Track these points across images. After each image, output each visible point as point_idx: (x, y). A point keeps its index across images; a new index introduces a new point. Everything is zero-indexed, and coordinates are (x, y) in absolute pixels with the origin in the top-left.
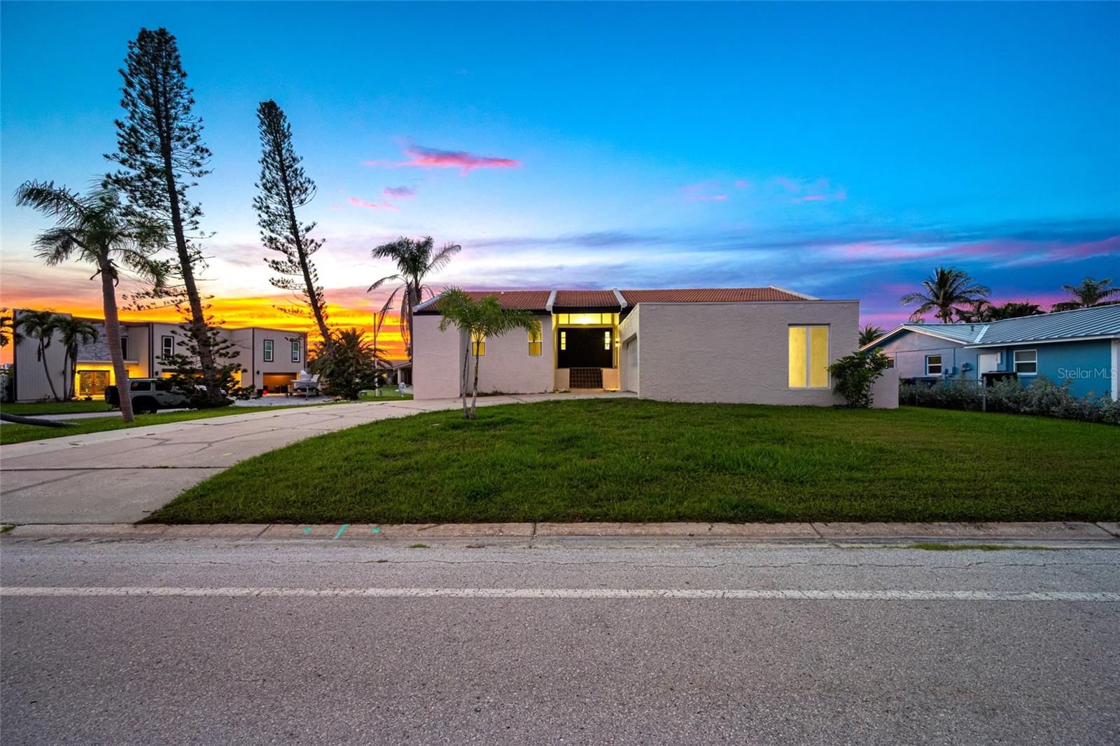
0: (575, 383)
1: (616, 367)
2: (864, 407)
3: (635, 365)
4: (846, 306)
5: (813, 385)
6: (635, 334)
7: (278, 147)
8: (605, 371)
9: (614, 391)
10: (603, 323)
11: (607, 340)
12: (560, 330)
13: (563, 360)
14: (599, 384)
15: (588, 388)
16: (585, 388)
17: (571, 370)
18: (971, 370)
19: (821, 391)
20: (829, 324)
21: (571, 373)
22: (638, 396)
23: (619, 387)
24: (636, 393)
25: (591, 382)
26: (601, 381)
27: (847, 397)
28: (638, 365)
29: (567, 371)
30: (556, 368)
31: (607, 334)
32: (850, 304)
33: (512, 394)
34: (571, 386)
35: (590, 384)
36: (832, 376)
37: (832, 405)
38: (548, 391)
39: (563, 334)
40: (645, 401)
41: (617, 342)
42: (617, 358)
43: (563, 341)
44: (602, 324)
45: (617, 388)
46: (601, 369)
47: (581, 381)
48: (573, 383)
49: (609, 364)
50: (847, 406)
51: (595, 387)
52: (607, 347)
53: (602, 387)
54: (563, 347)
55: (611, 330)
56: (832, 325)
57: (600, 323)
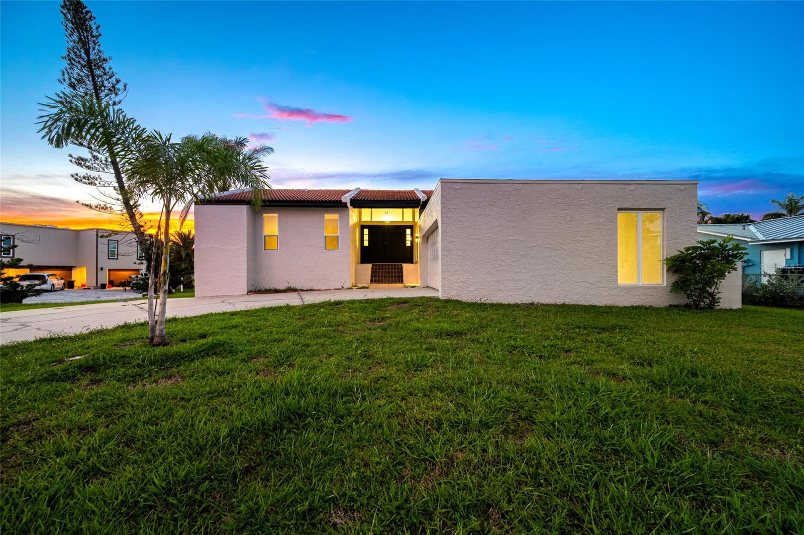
0: (376, 278)
1: (416, 263)
2: (711, 307)
3: (435, 258)
4: (682, 187)
5: (645, 281)
6: (436, 221)
7: (84, 43)
8: (406, 266)
9: (414, 287)
10: (405, 220)
11: (409, 238)
12: (363, 227)
13: (366, 256)
14: (400, 279)
15: (389, 283)
16: (385, 283)
17: (373, 265)
18: (752, 265)
19: (655, 288)
20: (663, 209)
21: (372, 269)
22: (440, 295)
23: (419, 281)
24: (438, 290)
25: (392, 277)
26: (402, 276)
27: (689, 296)
28: (440, 258)
29: (369, 266)
30: (357, 263)
31: (408, 231)
32: (687, 186)
33: (308, 290)
34: (372, 281)
35: (390, 279)
36: (668, 271)
37: (667, 304)
38: (345, 287)
39: (366, 231)
40: (447, 301)
41: (417, 237)
42: (417, 254)
43: (366, 237)
44: (403, 222)
45: (417, 283)
46: (403, 264)
47: (382, 277)
48: (374, 279)
49: (410, 260)
50: (687, 307)
51: (396, 283)
52: (408, 244)
53: (402, 282)
54: (366, 244)
55: (411, 227)
56: (667, 210)
57: (401, 220)
